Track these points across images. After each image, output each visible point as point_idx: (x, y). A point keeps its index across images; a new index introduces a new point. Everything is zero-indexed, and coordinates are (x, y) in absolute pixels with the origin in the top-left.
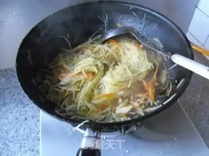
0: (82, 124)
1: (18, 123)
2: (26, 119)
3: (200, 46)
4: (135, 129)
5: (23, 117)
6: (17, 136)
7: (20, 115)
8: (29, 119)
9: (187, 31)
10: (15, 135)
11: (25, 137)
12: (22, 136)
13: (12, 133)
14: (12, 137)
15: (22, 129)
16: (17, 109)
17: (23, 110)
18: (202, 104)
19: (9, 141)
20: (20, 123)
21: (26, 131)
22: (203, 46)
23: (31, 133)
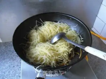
0: (38, 67)
2: (14, 67)
3: (99, 34)
5: (13, 66)
6: (9, 75)
7: (11, 64)
9: (92, 27)
10: (8, 74)
11: (13, 75)
12: (11, 75)
13: (7, 73)
14: (7, 75)
16: (10, 62)
17: (13, 62)
18: (99, 62)
19: (5, 77)
20: (11, 68)
21: (14, 72)
22: (100, 34)
23: (16, 73)
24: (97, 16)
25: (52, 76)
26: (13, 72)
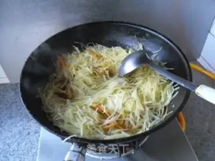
1: (21, 137)
2: (29, 134)
4: (133, 152)
5: (27, 132)
6: (18, 150)
7: (24, 129)
8: (31, 134)
9: (199, 55)
10: (16, 148)
11: (25, 151)
12: (23, 151)
13: (14, 146)
14: (14, 151)
15: (24, 143)
16: (21, 123)
17: (27, 124)
18: (210, 132)
19: (10, 154)
20: (23, 137)
21: (27, 146)
23: (32, 148)
24: (209, 32)
25: (103, 159)
26: (26, 144)
